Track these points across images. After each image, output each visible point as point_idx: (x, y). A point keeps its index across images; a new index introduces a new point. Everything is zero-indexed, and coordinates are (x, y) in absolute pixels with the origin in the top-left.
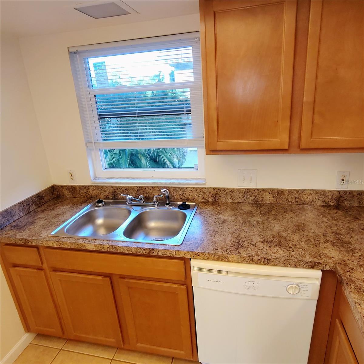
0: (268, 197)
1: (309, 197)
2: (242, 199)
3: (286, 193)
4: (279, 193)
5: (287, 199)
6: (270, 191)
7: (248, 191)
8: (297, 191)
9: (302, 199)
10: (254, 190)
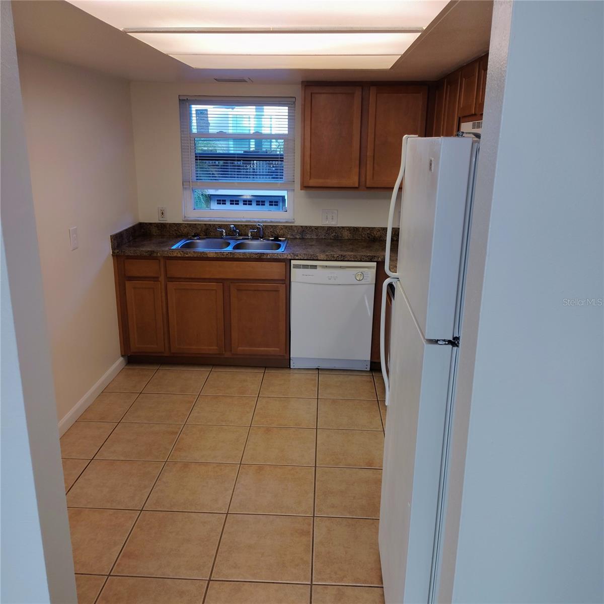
0: (346, 233)
1: (378, 233)
2: (325, 236)
3: (361, 230)
4: (355, 230)
5: (361, 235)
6: (348, 229)
7: (330, 228)
8: (369, 228)
9: (373, 235)
10: (335, 227)
